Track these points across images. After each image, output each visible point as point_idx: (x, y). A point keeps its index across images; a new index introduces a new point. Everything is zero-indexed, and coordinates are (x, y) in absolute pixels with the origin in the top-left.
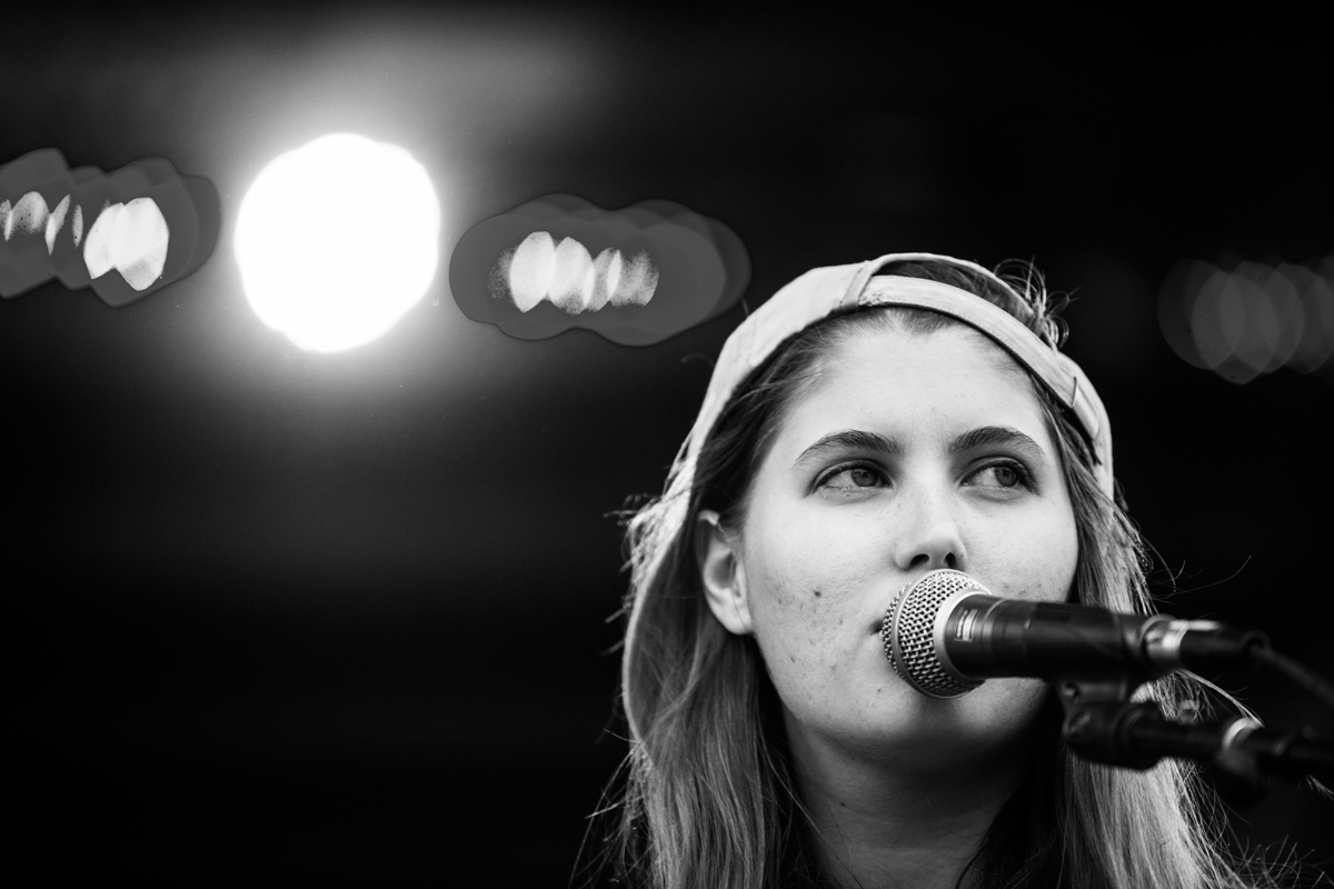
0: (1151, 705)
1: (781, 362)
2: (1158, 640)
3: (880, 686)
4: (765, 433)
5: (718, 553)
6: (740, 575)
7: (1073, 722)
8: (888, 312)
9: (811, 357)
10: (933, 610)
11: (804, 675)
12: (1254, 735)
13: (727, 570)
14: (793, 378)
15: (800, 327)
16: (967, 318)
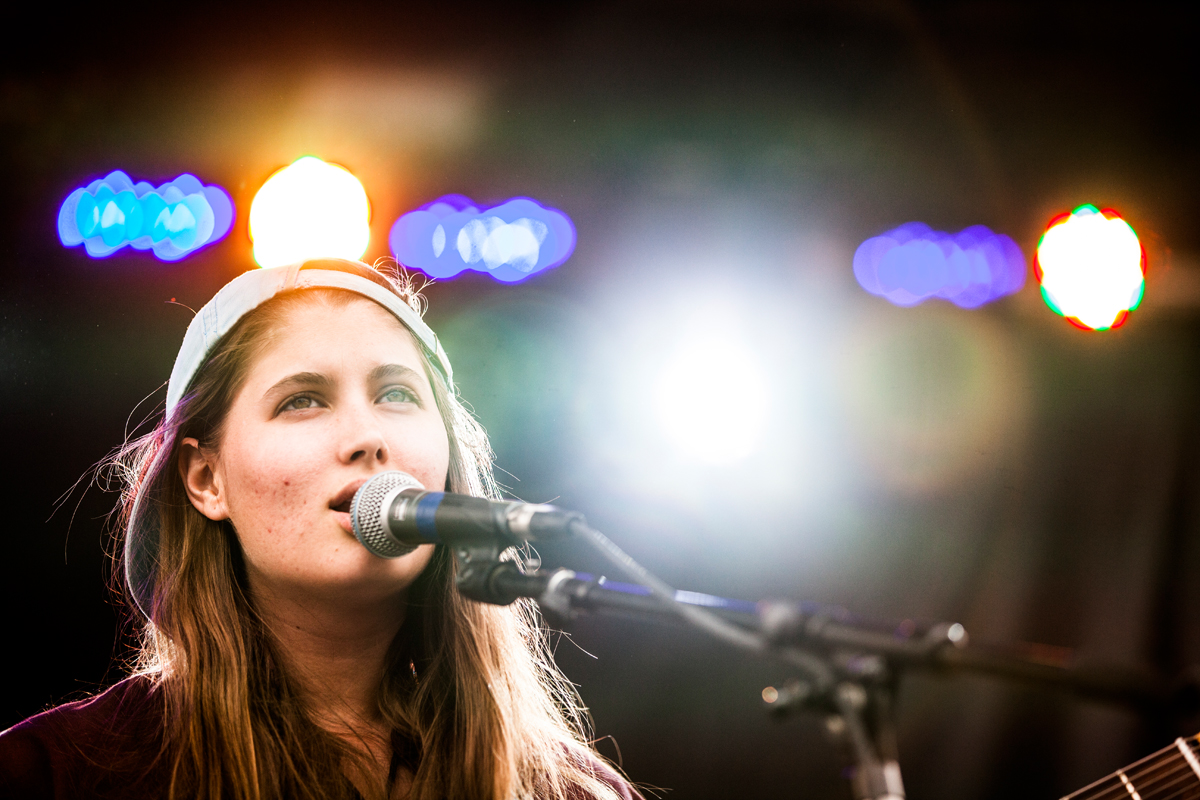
0: (511, 563)
1: (243, 330)
2: (515, 519)
3: (336, 547)
4: (235, 380)
5: (196, 467)
6: (218, 479)
7: (462, 575)
8: (316, 292)
9: (265, 327)
10: (380, 499)
11: (279, 541)
12: (569, 583)
13: (205, 477)
14: (253, 340)
15: (254, 305)
16: (368, 295)
